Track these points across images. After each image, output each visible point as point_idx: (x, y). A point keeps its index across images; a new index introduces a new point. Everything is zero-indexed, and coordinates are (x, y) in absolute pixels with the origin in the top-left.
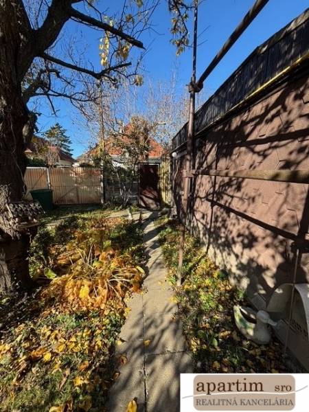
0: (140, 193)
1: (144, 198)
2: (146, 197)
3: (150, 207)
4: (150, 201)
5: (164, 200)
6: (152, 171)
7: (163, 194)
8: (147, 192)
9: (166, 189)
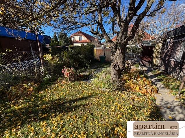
0: (141, 59)
1: (143, 61)
2: (144, 61)
3: (145, 66)
4: (146, 63)
5: (154, 63)
6: (150, 49)
7: (154, 60)
8: (145, 59)
9: (157, 57)
